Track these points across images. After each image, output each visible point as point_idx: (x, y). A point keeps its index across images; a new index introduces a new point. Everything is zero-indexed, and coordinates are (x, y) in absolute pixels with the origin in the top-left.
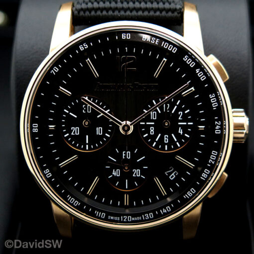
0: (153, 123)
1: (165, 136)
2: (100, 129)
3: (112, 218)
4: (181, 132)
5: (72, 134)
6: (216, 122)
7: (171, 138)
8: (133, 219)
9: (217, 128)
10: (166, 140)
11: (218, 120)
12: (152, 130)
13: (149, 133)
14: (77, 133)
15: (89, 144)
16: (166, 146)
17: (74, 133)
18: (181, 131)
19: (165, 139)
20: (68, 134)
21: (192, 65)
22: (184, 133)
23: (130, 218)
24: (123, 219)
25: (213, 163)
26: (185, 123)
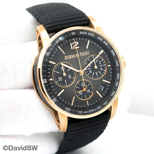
0: (90, 68)
2: (70, 76)
3: (85, 112)
7: (98, 73)
8: (93, 110)
9: (117, 64)
10: (97, 74)
11: (116, 61)
12: (90, 71)
13: (90, 73)
15: (67, 84)
16: (97, 77)
17: (60, 80)
18: (102, 69)
20: (57, 81)
21: (102, 40)
22: (103, 70)
23: (92, 111)
24: (90, 111)
25: (119, 78)
26: (102, 65)
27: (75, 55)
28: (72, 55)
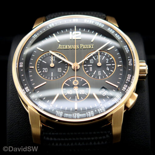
1: (99, 72)
2: (60, 69)
3: (67, 115)
4: (108, 69)
5: (43, 72)
6: (129, 60)
7: (102, 73)
9: (129, 62)
12: (91, 69)
13: (89, 70)
14: (46, 71)
15: (53, 77)
16: (100, 77)
17: (45, 71)
19: (99, 73)
20: (41, 72)
21: (113, 32)
22: (110, 70)
23: (78, 114)
24: (74, 115)
25: (129, 81)
26: (110, 65)
27: (73, 46)
28: (69, 46)
